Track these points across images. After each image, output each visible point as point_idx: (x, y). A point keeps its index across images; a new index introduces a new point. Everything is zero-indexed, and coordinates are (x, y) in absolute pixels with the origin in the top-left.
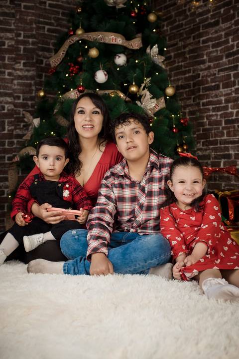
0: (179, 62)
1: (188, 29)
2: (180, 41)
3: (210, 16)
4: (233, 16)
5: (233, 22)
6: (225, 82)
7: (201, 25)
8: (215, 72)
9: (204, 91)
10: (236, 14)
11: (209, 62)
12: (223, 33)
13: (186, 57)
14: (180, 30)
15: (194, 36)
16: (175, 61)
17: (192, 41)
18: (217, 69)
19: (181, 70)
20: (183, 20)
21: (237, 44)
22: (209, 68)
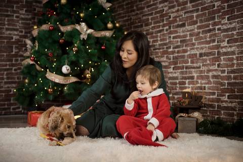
0: (120, 11)
6: (146, 23)
9: (134, 28)
13: (124, 8)
16: (117, 10)
18: (142, 15)
19: (121, 16)
22: (137, 14)
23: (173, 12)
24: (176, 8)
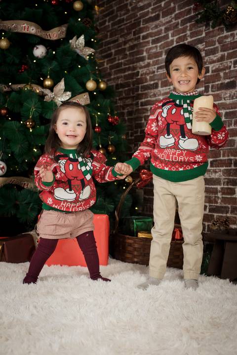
0: (119, 60)
1: (128, 25)
2: (121, 37)
3: (150, 10)
4: (174, 10)
5: (173, 15)
6: (163, 80)
7: (142, 20)
8: (154, 70)
9: (143, 90)
10: (177, 7)
11: (149, 58)
12: (163, 28)
13: (127, 54)
14: (122, 26)
15: (134, 32)
16: (115, 58)
17: (132, 37)
18: (156, 67)
19: (121, 68)
20: (124, 14)
21: (177, 39)
22: (148, 65)
23: (213, 62)
24: (219, 54)
